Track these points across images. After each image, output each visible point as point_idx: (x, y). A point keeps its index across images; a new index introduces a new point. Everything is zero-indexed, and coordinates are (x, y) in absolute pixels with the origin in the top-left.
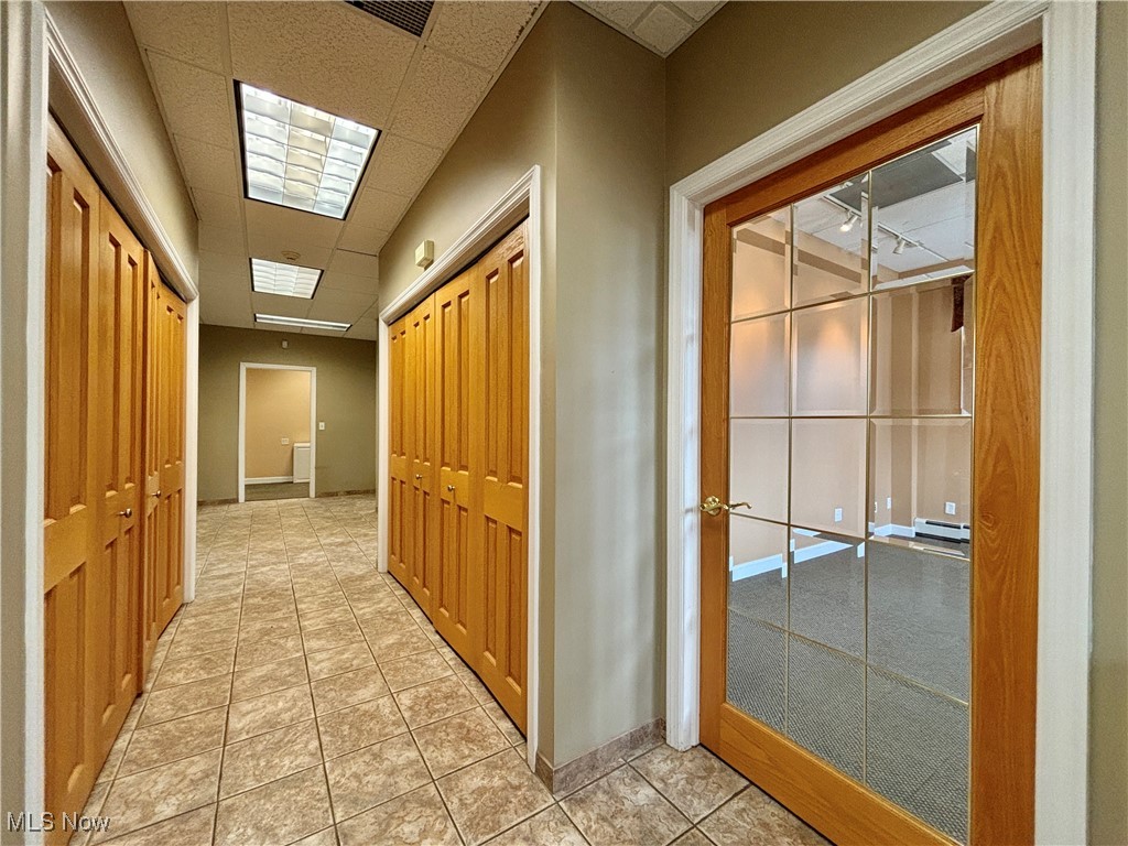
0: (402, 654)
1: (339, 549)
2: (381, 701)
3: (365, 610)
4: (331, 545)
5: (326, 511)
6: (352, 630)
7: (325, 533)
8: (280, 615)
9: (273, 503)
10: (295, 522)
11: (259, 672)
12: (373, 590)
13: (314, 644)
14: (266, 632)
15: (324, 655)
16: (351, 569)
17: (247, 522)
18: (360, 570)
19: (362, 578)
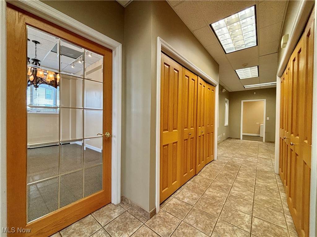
2: (247, 215)
4: (261, 158)
7: (261, 154)
8: (233, 172)
10: (253, 148)
11: (219, 184)
13: (236, 184)
14: (226, 175)
15: (238, 189)
17: (240, 145)
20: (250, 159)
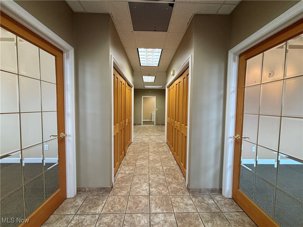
0: (166, 160)
1: (158, 137)
2: (160, 167)
3: (161, 150)
4: (156, 135)
5: (157, 128)
6: (157, 153)
7: (156, 133)
8: (146, 147)
9: (147, 125)
10: (151, 130)
11: (141, 156)
12: (163, 146)
13: (150, 154)
14: (143, 150)
15: (152, 156)
16: (160, 141)
17: (142, 129)
18: (161, 141)
19: (161, 143)
20: (152, 137)
